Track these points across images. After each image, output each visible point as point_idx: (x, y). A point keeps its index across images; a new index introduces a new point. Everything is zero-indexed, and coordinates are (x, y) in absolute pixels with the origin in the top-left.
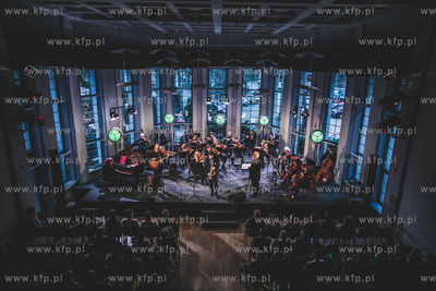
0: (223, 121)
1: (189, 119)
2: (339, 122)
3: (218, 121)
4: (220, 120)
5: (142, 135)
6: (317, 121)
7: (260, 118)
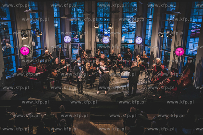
0: (108, 41)
1: (83, 41)
2: (197, 40)
3: (104, 41)
4: (106, 40)
5: (46, 51)
6: (179, 41)
7: (135, 39)
